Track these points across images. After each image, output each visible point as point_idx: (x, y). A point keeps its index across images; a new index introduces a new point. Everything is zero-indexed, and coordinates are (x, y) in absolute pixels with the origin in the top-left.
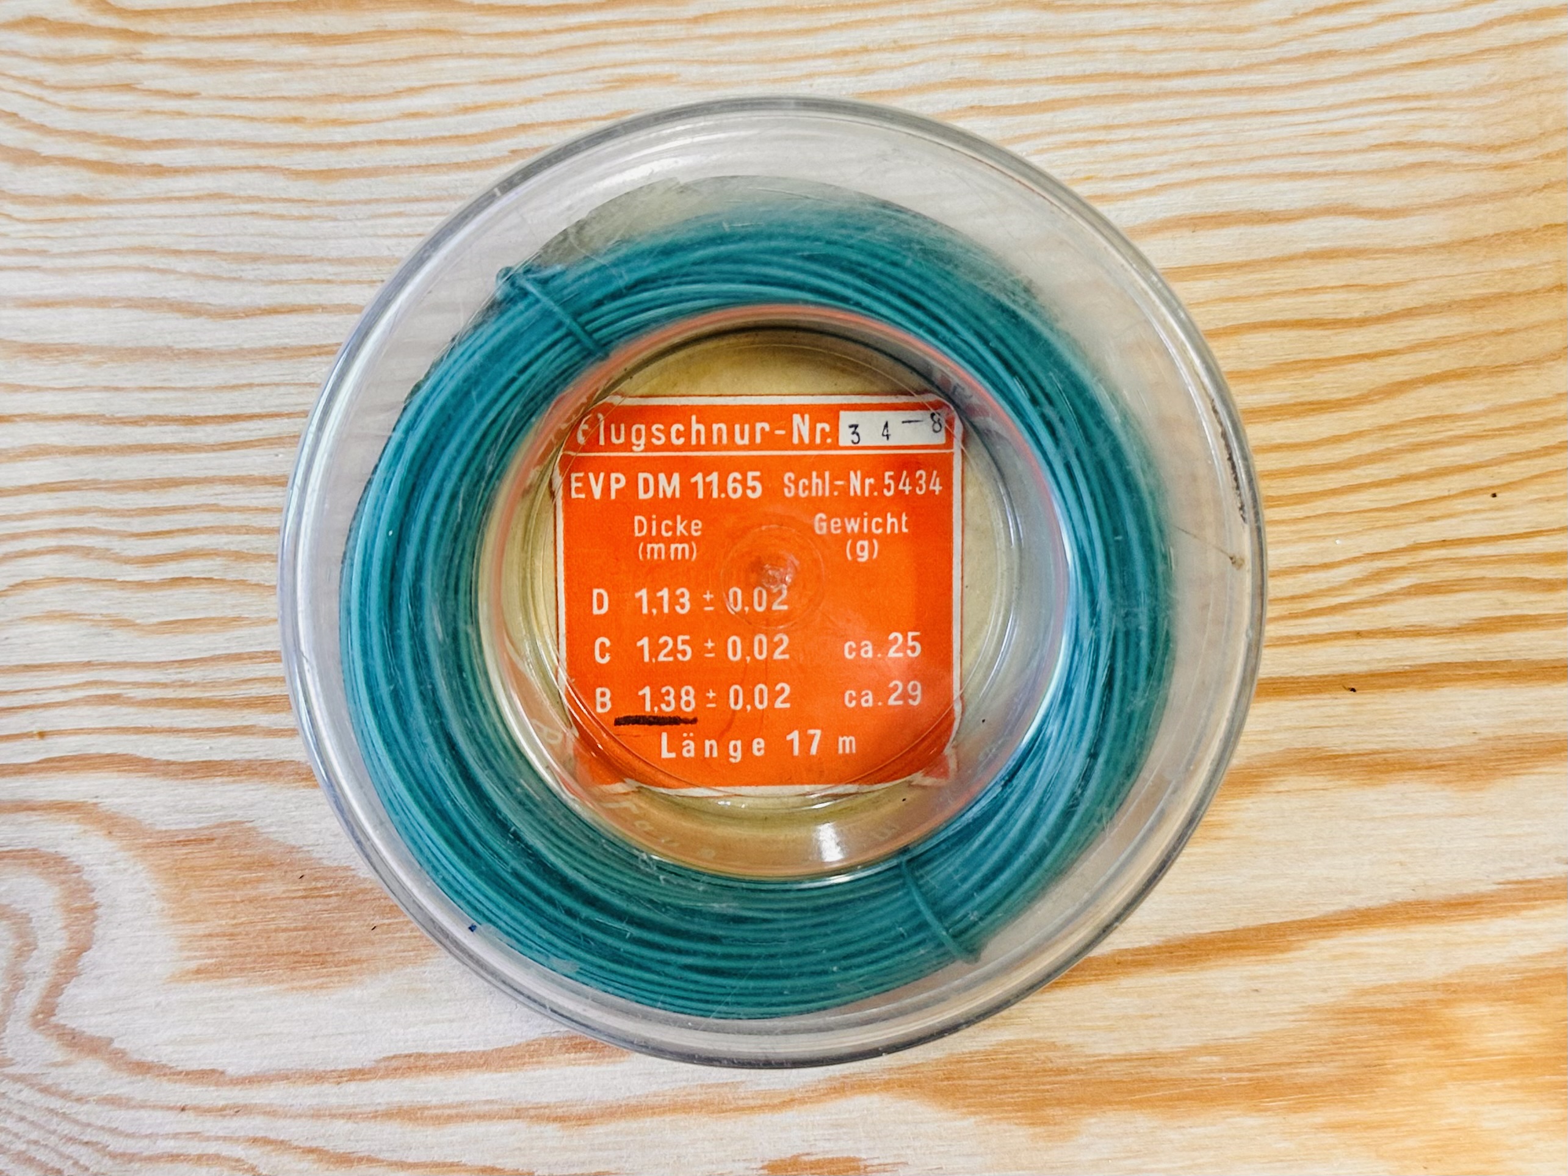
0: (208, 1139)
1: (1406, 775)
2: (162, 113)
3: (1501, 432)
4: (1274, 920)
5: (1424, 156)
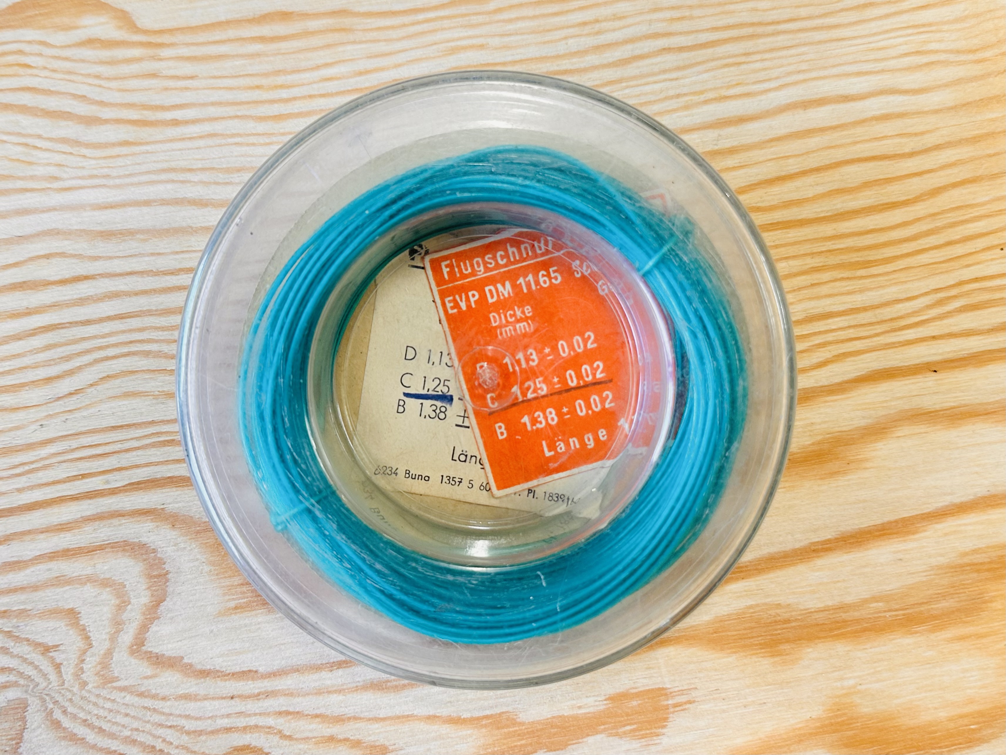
0: (250, 715)
1: (973, 420)
2: (176, 89)
4: (906, 515)
5: (933, 58)
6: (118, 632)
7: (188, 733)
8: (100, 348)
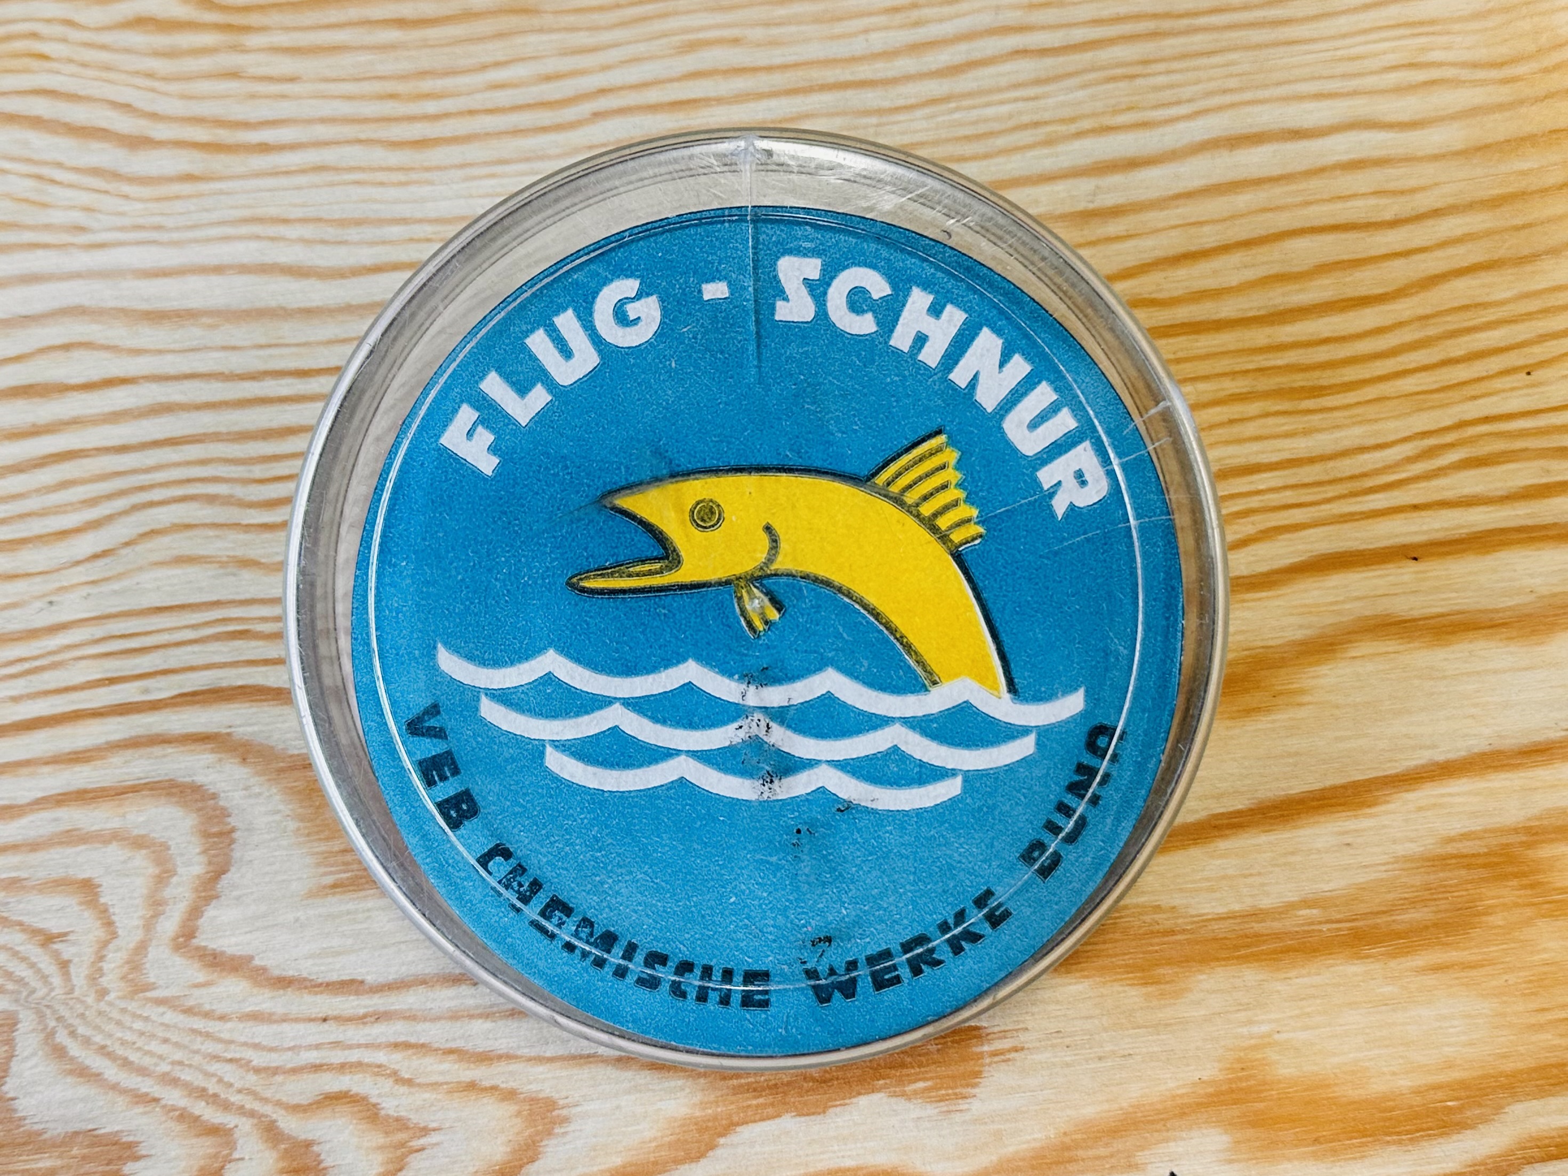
0: (350, 1047)
1: (1471, 635)
2: (267, 97)
3: (1529, 316)
4: (1359, 777)
5: (1435, 74)
6: (156, 916)
7: (257, 1071)
8: (142, 489)
